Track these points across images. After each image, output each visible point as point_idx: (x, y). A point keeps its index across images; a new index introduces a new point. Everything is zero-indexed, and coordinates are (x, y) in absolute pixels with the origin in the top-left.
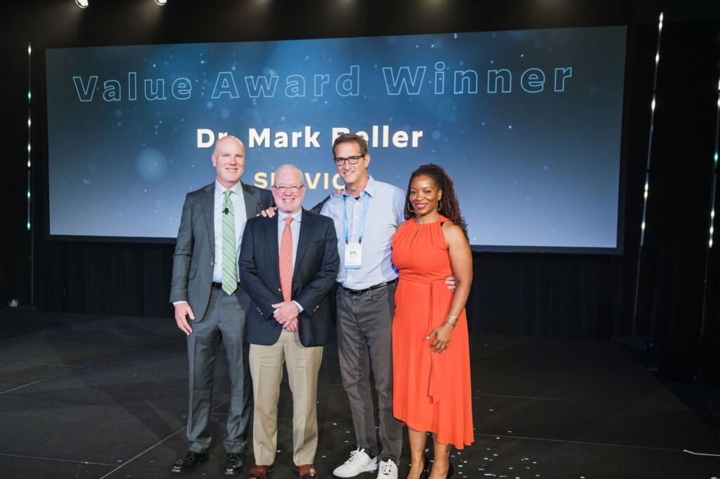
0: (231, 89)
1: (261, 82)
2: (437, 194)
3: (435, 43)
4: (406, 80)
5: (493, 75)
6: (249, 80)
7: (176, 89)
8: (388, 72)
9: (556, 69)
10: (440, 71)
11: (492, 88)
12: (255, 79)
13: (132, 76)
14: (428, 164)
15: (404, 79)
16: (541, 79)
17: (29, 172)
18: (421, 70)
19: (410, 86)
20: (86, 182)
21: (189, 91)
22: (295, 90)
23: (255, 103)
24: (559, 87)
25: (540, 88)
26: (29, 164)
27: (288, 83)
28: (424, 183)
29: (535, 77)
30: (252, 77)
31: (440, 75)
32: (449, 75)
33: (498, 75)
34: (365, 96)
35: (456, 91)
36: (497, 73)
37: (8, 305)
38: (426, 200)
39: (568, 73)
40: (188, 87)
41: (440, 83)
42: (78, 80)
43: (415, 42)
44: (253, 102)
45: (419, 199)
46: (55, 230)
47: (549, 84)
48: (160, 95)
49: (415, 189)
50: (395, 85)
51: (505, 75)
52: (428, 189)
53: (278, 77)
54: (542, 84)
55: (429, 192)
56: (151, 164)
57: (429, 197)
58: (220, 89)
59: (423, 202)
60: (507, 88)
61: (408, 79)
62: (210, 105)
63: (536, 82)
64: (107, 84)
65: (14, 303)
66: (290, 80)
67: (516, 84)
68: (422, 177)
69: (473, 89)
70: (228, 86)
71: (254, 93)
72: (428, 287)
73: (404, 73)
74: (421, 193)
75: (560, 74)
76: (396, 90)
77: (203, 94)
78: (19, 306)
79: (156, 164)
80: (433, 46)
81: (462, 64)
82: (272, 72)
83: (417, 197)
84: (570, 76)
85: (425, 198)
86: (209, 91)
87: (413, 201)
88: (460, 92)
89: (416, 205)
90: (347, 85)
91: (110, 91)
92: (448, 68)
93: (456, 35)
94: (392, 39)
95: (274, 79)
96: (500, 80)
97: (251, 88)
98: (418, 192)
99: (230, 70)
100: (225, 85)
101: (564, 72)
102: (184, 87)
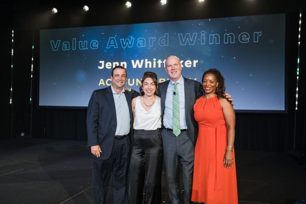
0: (115, 44)
1: (127, 41)
2: (216, 84)
3: (201, 23)
4: (188, 39)
5: (226, 36)
6: (122, 40)
7: (92, 45)
8: (181, 36)
9: (254, 33)
10: (203, 35)
11: (226, 41)
12: (125, 40)
13: (74, 40)
14: (213, 69)
15: (188, 38)
16: (247, 37)
17: (32, 80)
18: (195, 35)
19: (190, 41)
20: (54, 83)
21: (97, 46)
22: (141, 44)
23: (124, 50)
24: (256, 40)
25: (247, 41)
26: (32, 76)
27: (138, 41)
28: (210, 78)
29: (245, 36)
30: (123, 39)
31: (203, 37)
32: (207, 36)
33: (229, 35)
34: (171, 46)
35: (210, 43)
36: (228, 35)
37: (20, 135)
38: (210, 86)
39: (259, 34)
40: (97, 44)
41: (203, 40)
42: (52, 42)
43: (192, 23)
44: (124, 49)
45: (208, 85)
46: (41, 104)
47: (251, 39)
48: (85, 47)
49: (206, 80)
50: (184, 41)
51: (232, 36)
52: (212, 81)
53: (134, 39)
54: (248, 39)
55: (212, 82)
56: (81, 76)
57: (212, 85)
58: (110, 44)
59: (209, 87)
60: (232, 41)
61: (189, 38)
62: (106, 51)
63: (246, 38)
64: (64, 44)
65: (23, 134)
66: (139, 40)
67: (237, 40)
68: (210, 74)
69: (218, 42)
70: (113, 43)
71: (124, 46)
72: (214, 129)
73: (188, 36)
74: (208, 82)
75: (256, 35)
76: (184, 43)
77: (103, 46)
78: (25, 135)
79: (83, 76)
80: (200, 24)
81: (212, 31)
82: (131, 37)
83: (207, 84)
84: (261, 35)
85: (210, 85)
86: (105, 45)
87: (204, 86)
88: (212, 43)
89: (205, 87)
90: (163, 41)
91: (65, 47)
92: (206, 33)
93: (210, 19)
94: (182, 22)
95: (133, 40)
96: (229, 38)
97: (123, 43)
98: (207, 81)
99: (115, 37)
100: (112, 43)
101: (258, 34)
102: (95, 44)
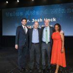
52: (57, 27)
100: (27, 13)
102: (21, 14)
